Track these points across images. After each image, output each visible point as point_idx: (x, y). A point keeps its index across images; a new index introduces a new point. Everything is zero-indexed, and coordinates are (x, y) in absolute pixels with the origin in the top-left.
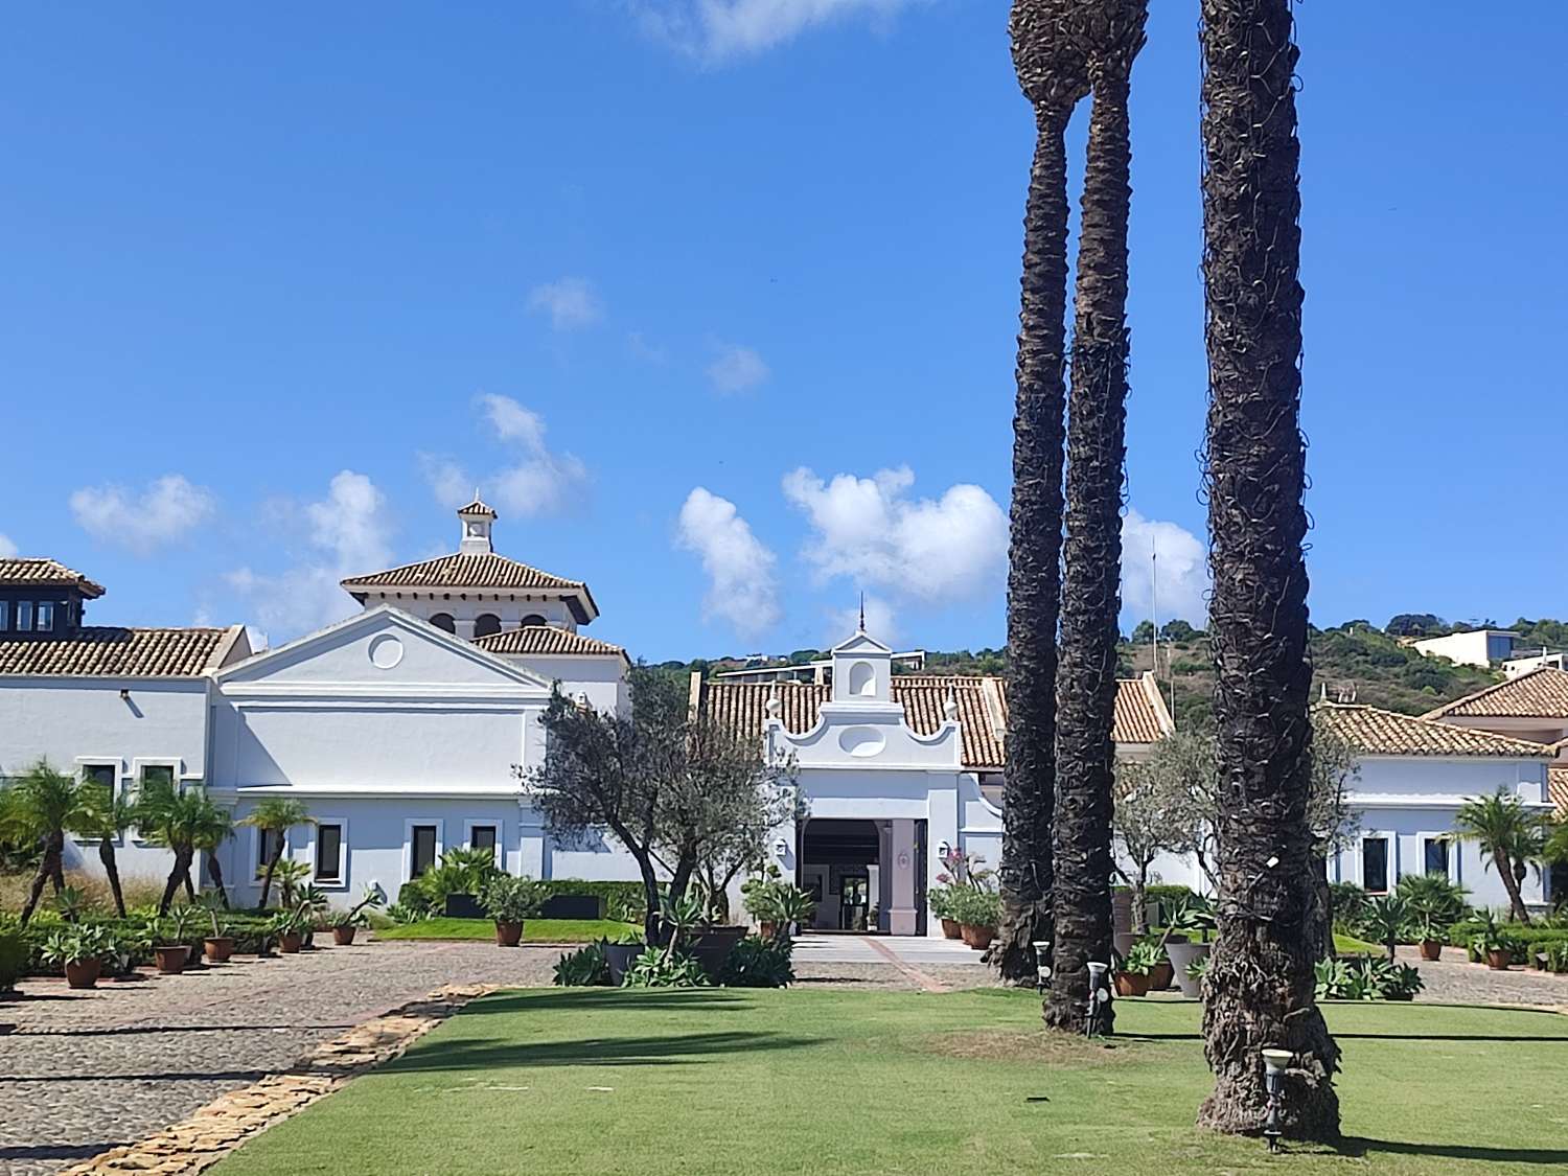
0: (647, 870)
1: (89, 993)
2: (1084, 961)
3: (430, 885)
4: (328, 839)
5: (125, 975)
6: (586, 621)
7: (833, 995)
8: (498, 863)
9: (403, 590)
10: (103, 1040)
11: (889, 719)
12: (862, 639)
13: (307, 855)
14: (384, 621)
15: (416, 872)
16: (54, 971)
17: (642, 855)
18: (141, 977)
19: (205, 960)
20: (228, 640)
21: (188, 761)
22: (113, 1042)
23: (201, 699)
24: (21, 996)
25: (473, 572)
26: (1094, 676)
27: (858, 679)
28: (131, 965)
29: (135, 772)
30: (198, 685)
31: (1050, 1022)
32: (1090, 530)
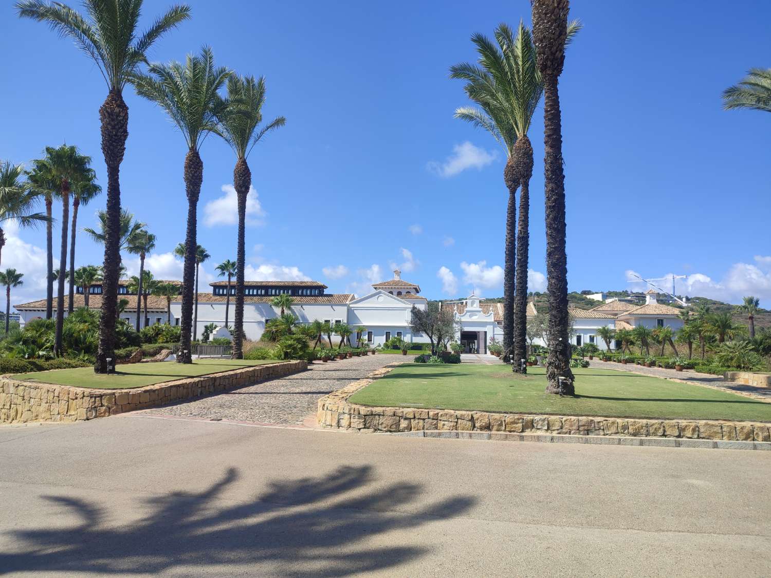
0: (432, 341)
1: (326, 363)
2: (520, 359)
3: (389, 343)
4: (370, 334)
5: (333, 360)
6: (418, 293)
7: (470, 366)
8: (402, 339)
9: (383, 287)
10: (329, 372)
11: (479, 311)
12: (473, 296)
13: (366, 337)
14: (380, 293)
15: (387, 341)
16: (320, 359)
17: (431, 338)
18: (336, 360)
19: (347, 357)
20: (351, 297)
21: (344, 319)
22: (331, 372)
23: (345, 308)
24: (314, 364)
25: (397, 283)
26: (522, 302)
27: (473, 303)
28: (334, 358)
29: (334, 322)
30: (345, 305)
31: (514, 371)
32: (521, 273)
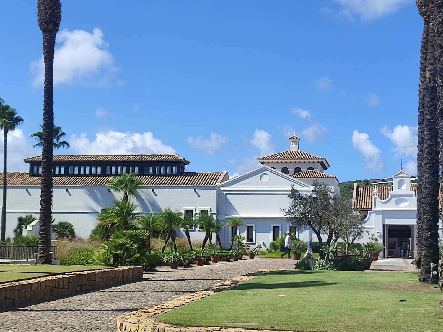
0: (320, 238)
1: (175, 270)
2: (430, 262)
3: (278, 243)
4: (250, 229)
5: (187, 266)
6: (326, 169)
8: (297, 237)
9: (274, 161)
11: (410, 196)
12: (401, 173)
13: (245, 234)
14: (264, 170)
15: (274, 239)
16: (167, 264)
17: (318, 234)
18: (192, 266)
19: (211, 262)
20: (223, 175)
21: (212, 207)
23: (215, 191)
24: (157, 271)
25: (293, 155)
27: (400, 184)
28: (189, 263)
29: (198, 211)
30: (214, 188)
31: (420, 280)
